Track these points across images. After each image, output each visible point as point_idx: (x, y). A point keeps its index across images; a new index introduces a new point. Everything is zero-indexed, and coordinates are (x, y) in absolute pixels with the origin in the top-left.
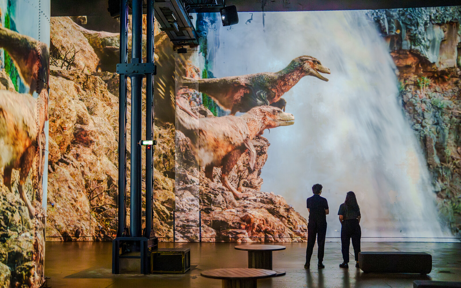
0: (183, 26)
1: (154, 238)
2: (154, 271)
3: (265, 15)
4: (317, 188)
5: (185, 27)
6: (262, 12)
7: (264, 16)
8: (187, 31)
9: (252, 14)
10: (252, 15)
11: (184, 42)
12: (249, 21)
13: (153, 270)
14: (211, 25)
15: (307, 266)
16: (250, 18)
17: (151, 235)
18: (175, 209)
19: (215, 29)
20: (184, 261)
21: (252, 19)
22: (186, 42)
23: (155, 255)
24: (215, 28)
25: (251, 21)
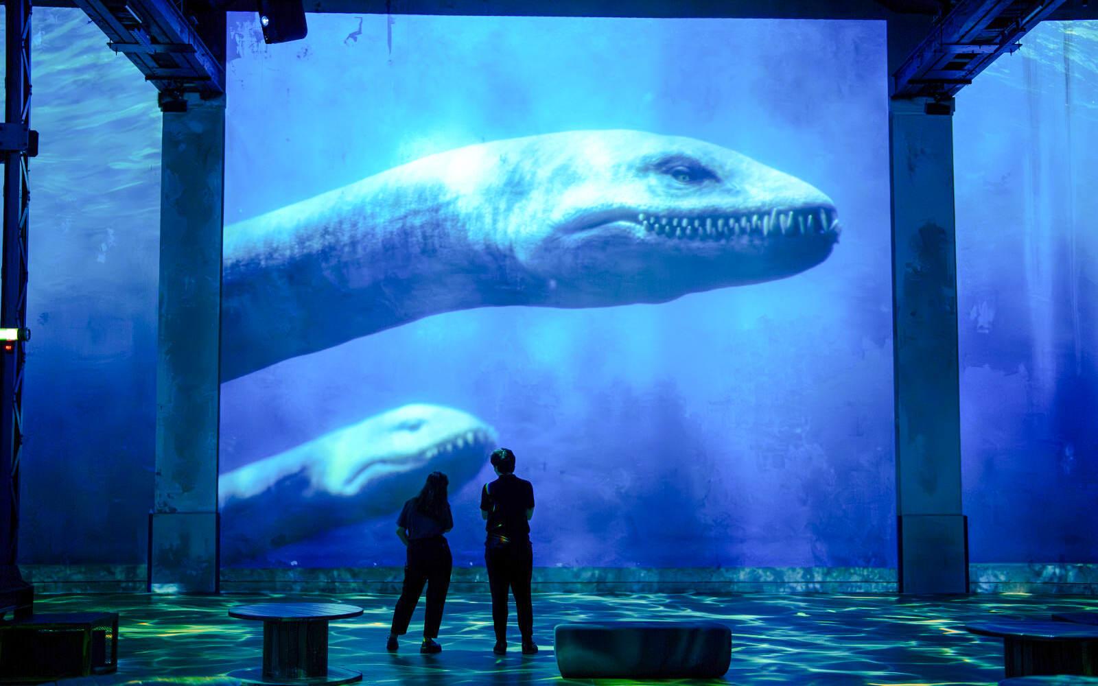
0: (168, 41)
3: (393, 23)
5: (172, 43)
6: (386, 16)
7: (392, 25)
9: (362, 18)
10: (361, 22)
11: (182, 84)
12: (353, 36)
14: (256, 44)
16: (356, 29)
18: (153, 510)
19: (265, 54)
20: (88, 649)
21: (360, 32)
22: (185, 85)
24: (266, 52)
25: (358, 36)
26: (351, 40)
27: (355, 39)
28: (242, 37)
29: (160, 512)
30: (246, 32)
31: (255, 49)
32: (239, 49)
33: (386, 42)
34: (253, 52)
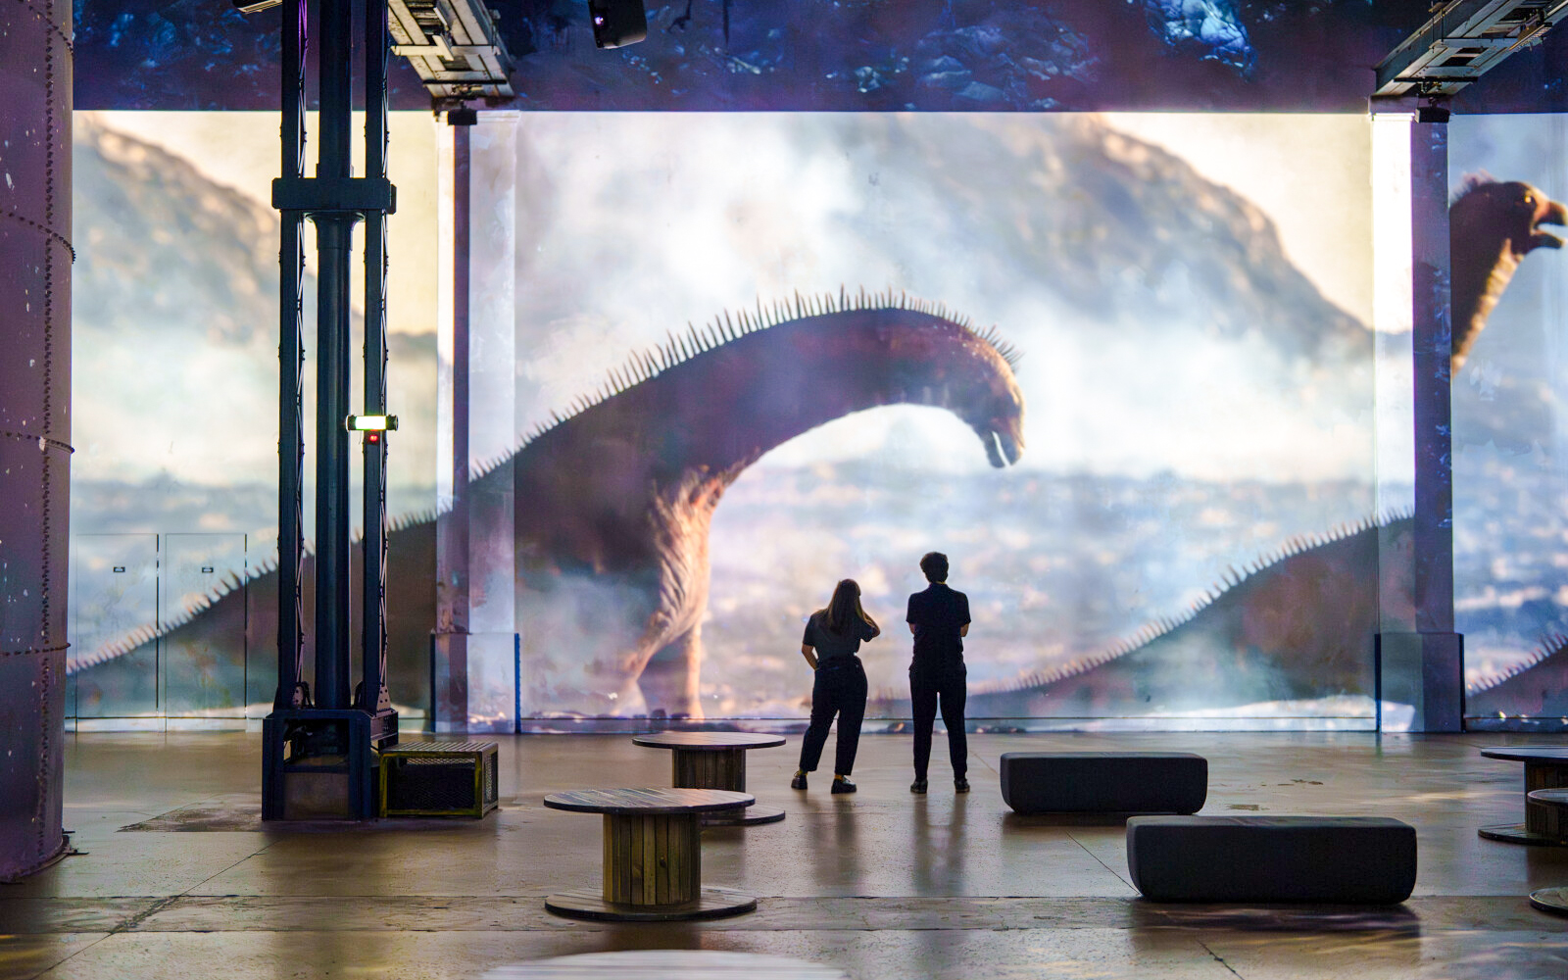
0: (469, 42)
1: (389, 713)
2: (390, 812)
3: (731, 5)
4: (935, 565)
5: (473, 44)
7: (729, 8)
8: (480, 56)
10: (690, 4)
11: (469, 89)
13: (388, 808)
15: (920, 786)
16: (682, 13)
17: (379, 703)
20: (479, 782)
21: (688, 17)
22: (473, 90)
23: (391, 762)
25: (685, 22)
26: (676, 27)
27: (682, 26)
33: (722, 30)
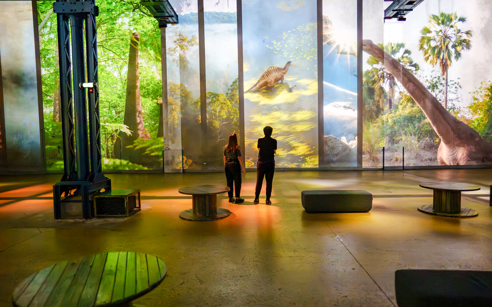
2: (98, 215)
5: (160, 1)
14: (187, 7)
16: (218, 2)
20: (126, 205)
21: (219, 2)
25: (218, 4)
26: (216, 5)
27: (218, 5)
28: (183, 5)
29: (166, 150)
30: (184, 4)
31: (187, 9)
32: (182, 9)
33: (227, 5)
34: (187, 10)
